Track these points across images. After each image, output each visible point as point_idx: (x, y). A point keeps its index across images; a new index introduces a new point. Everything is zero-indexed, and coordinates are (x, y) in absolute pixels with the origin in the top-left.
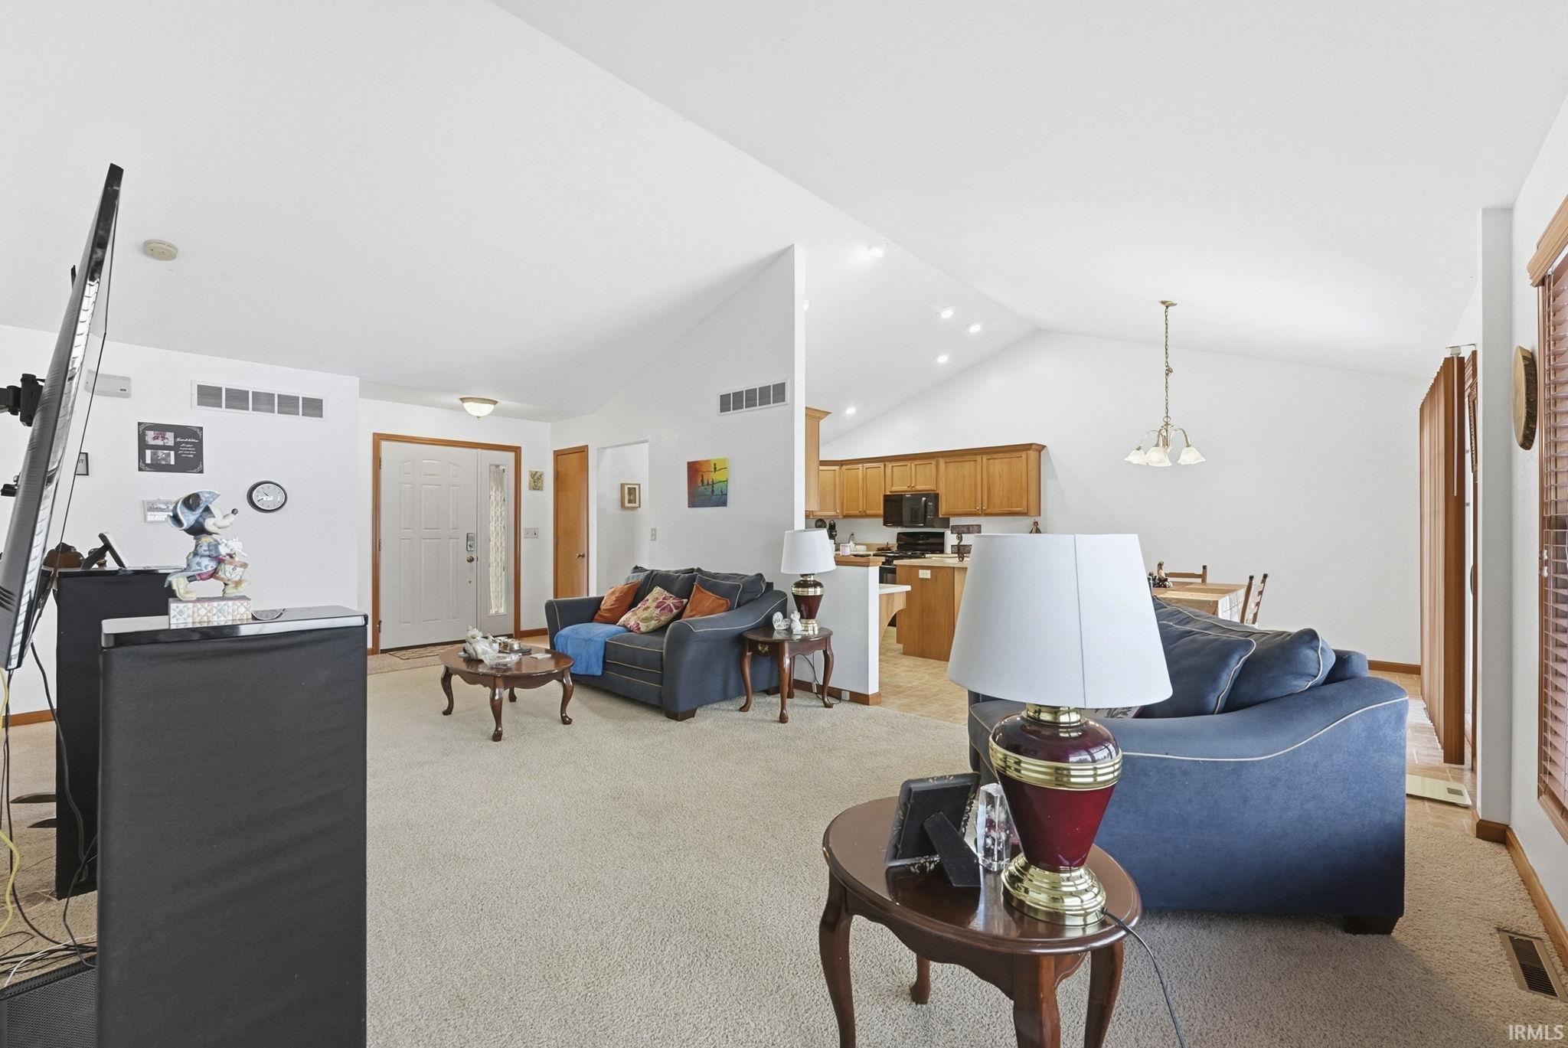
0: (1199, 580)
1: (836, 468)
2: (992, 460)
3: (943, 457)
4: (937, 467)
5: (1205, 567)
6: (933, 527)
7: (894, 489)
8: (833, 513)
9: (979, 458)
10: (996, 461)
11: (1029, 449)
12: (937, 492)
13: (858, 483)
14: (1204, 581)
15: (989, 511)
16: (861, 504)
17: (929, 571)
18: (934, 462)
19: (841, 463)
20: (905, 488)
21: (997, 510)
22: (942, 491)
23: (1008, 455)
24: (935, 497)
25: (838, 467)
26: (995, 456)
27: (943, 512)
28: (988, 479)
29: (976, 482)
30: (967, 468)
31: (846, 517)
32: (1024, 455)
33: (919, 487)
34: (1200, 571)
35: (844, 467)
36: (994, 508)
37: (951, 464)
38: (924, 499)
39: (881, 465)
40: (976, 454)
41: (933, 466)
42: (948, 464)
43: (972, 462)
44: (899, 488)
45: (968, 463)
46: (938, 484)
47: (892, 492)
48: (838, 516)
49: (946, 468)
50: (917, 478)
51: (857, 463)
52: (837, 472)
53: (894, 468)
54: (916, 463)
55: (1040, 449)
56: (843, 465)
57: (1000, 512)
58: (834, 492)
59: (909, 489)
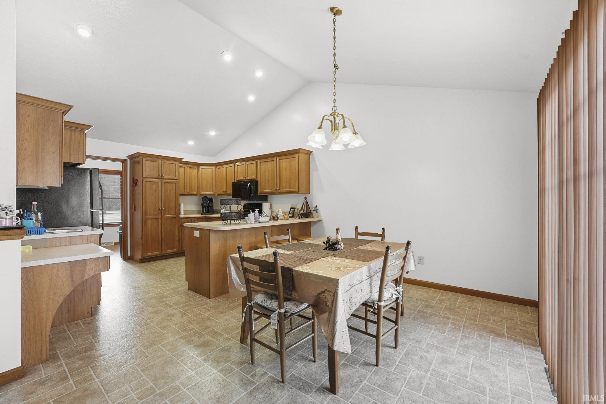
0: (380, 239)
1: (214, 167)
2: (281, 160)
3: (259, 159)
4: (257, 164)
5: (384, 229)
6: (257, 200)
7: (238, 178)
8: (212, 193)
9: (275, 159)
10: (283, 160)
11: (299, 153)
12: (257, 180)
13: (223, 175)
14: (383, 239)
15: (280, 191)
16: (224, 188)
17: (199, 232)
18: (255, 162)
19: (216, 165)
20: (242, 178)
21: (284, 190)
22: (259, 179)
23: (289, 156)
24: (255, 182)
26: (283, 157)
27: (260, 192)
28: (279, 172)
29: (274, 173)
30: (270, 165)
31: (219, 195)
32: (296, 156)
33: (248, 178)
34: (380, 232)
35: (218, 167)
36: (283, 189)
37: (264, 163)
38: (249, 184)
39: (232, 165)
40: (274, 157)
41: (255, 165)
42: (261, 163)
43: (272, 162)
44: (240, 178)
45: (271, 162)
46: (257, 175)
47: (237, 180)
48: (215, 195)
49: (260, 165)
50: (248, 172)
51: (223, 165)
52: (214, 170)
53: (238, 166)
54: (247, 163)
55: (309, 153)
56: (217, 166)
57: (285, 191)
58: (213, 181)
59: (244, 178)
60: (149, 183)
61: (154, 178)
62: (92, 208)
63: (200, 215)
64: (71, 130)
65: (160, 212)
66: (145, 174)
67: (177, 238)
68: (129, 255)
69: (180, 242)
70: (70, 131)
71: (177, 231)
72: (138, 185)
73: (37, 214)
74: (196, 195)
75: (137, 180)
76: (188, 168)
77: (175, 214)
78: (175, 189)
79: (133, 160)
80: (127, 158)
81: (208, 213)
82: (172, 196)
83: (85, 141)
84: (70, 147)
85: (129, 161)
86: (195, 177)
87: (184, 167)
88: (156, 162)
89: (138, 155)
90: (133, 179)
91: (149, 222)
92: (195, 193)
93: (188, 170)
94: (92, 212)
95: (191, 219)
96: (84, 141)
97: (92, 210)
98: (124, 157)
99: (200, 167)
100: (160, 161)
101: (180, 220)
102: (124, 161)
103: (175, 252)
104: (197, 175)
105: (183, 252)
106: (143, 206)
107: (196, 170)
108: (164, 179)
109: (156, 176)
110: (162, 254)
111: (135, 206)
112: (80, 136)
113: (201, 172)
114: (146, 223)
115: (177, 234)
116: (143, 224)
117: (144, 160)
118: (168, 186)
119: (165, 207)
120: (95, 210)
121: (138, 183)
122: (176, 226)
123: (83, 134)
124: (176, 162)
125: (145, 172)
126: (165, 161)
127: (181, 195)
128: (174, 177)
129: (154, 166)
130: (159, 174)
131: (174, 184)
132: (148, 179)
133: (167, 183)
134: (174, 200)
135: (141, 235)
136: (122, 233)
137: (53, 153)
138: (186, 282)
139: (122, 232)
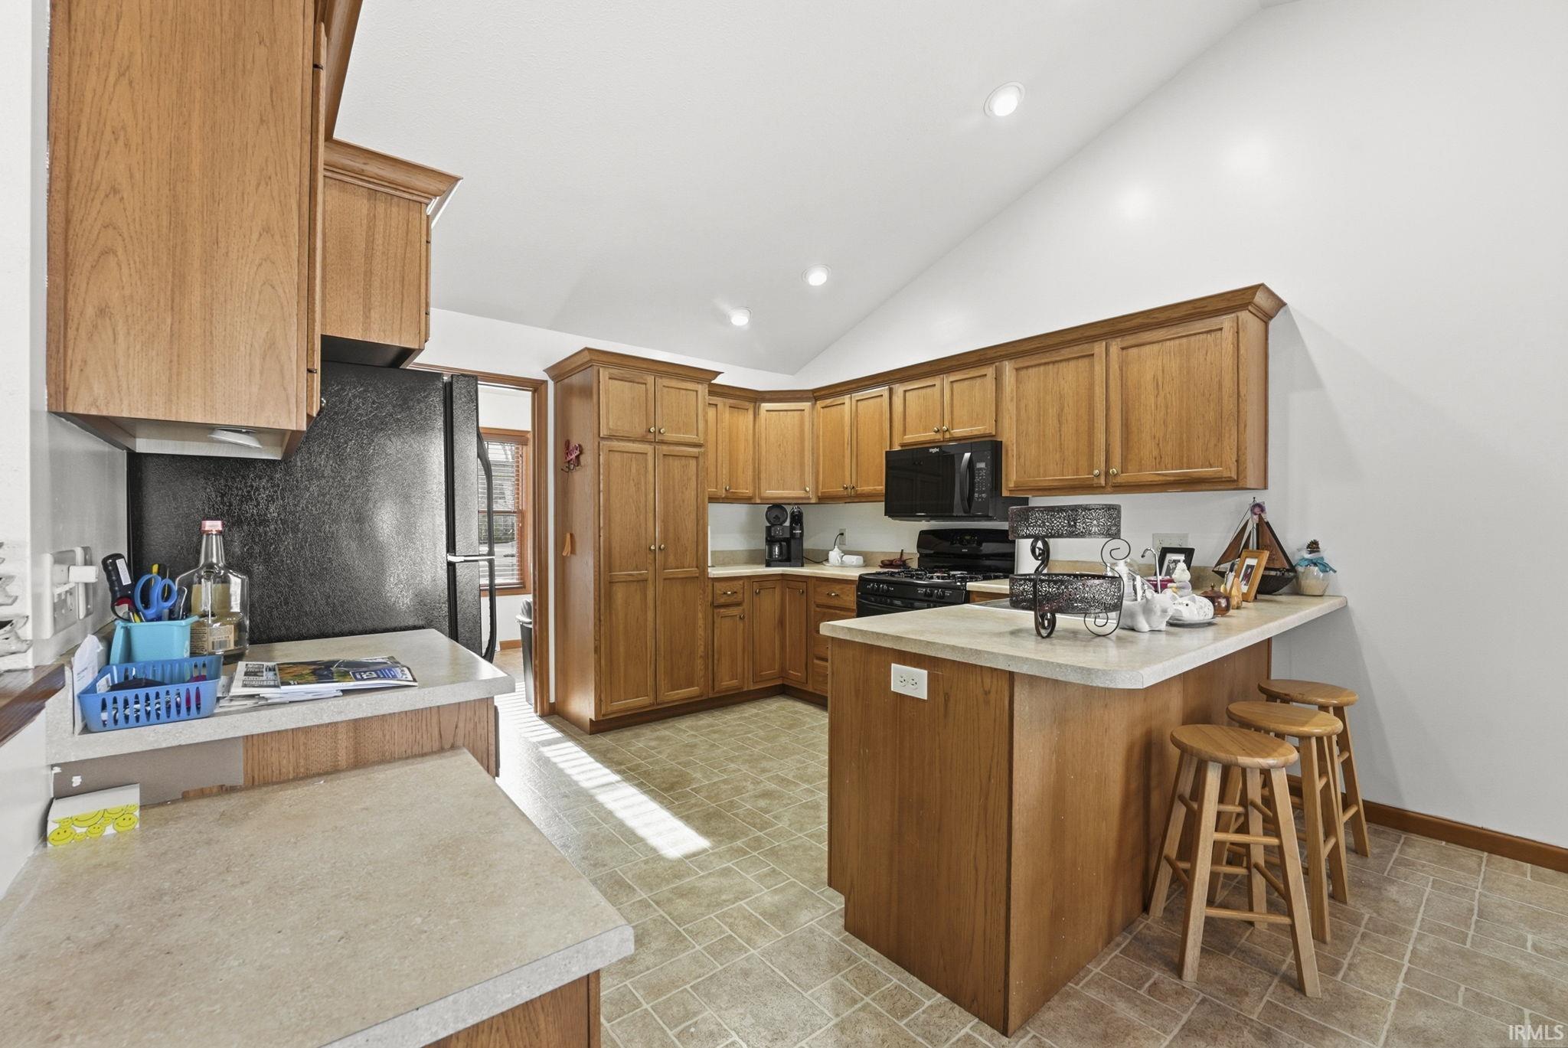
1: (807, 405)
2: (1134, 351)
3: (1010, 357)
4: (998, 378)
6: (989, 518)
7: (910, 438)
8: (799, 493)
9: (1099, 348)
10: (1147, 348)
11: (1243, 307)
12: (997, 438)
13: (843, 432)
15: (1123, 478)
16: (847, 474)
17: (922, 674)
18: (990, 371)
19: (816, 395)
20: (930, 435)
21: (1148, 475)
22: (1008, 437)
23: (1181, 330)
24: (992, 449)
25: (809, 404)
26: (1144, 336)
27: (1012, 485)
28: (1125, 402)
29: (1093, 409)
30: (1068, 377)
31: (824, 499)
32: (1226, 322)
33: (958, 432)
35: (820, 404)
36: (1139, 470)
37: (1034, 370)
38: (967, 455)
39: (883, 390)
40: (1095, 338)
41: (990, 381)
42: (1023, 373)
43: (1083, 364)
44: (917, 435)
45: (1072, 364)
46: (999, 419)
47: (902, 445)
48: (809, 498)
49: (1018, 381)
50: (955, 413)
51: (842, 394)
52: (807, 413)
53: (907, 394)
54: (952, 378)
55: (1269, 312)
56: (816, 399)
57: (1157, 478)
58: (802, 451)
59: (939, 437)
60: (617, 456)
61: (634, 441)
62: (451, 547)
63: (762, 570)
64: (373, 194)
65: (651, 556)
66: (608, 424)
67: (702, 648)
68: (552, 699)
69: (710, 660)
70: (369, 200)
71: (701, 622)
72: (582, 464)
73: (225, 581)
74: (748, 500)
75: (581, 449)
76: (727, 409)
77: (694, 564)
78: (694, 478)
79: (566, 381)
80: (545, 377)
81: (787, 559)
82: (686, 503)
83: (427, 250)
84: (369, 273)
85: (551, 384)
86: (746, 440)
87: (716, 405)
88: (638, 383)
89: (586, 357)
90: (568, 444)
91: (619, 593)
92: (747, 491)
93: (726, 415)
94: (451, 566)
95: (741, 582)
96: (424, 254)
97: (451, 558)
98: (536, 371)
99: (763, 405)
100: (650, 379)
101: (710, 585)
102: (536, 387)
103: (698, 697)
104: (751, 432)
105: (718, 695)
106: (600, 536)
107: (751, 412)
108: (663, 442)
109: (640, 431)
110: (658, 704)
111: (572, 535)
112: (408, 225)
113: (763, 421)
114: (609, 596)
115: (703, 634)
116: (603, 600)
117: (604, 374)
118: (676, 464)
119: (665, 539)
120: (462, 559)
121: (582, 458)
122: (700, 607)
123: (418, 215)
124: (700, 386)
125: (608, 418)
126: (666, 382)
127: (713, 499)
128: (691, 437)
129: (633, 399)
130: (647, 424)
131: (693, 463)
132: (615, 444)
133: (671, 458)
134: (693, 516)
135: (595, 640)
136: (531, 626)
137: (267, 230)
138: (831, 892)
139: (530, 623)
